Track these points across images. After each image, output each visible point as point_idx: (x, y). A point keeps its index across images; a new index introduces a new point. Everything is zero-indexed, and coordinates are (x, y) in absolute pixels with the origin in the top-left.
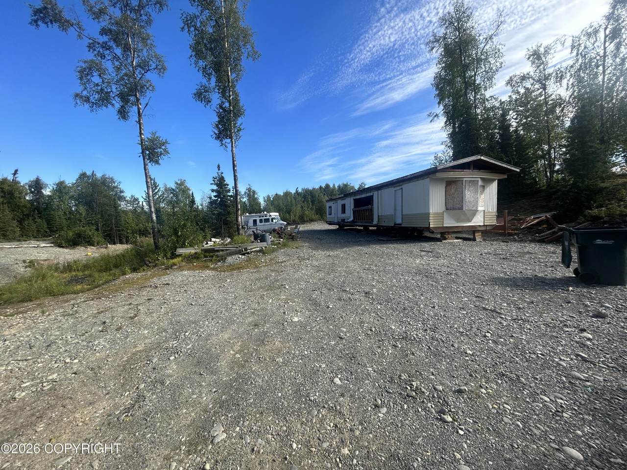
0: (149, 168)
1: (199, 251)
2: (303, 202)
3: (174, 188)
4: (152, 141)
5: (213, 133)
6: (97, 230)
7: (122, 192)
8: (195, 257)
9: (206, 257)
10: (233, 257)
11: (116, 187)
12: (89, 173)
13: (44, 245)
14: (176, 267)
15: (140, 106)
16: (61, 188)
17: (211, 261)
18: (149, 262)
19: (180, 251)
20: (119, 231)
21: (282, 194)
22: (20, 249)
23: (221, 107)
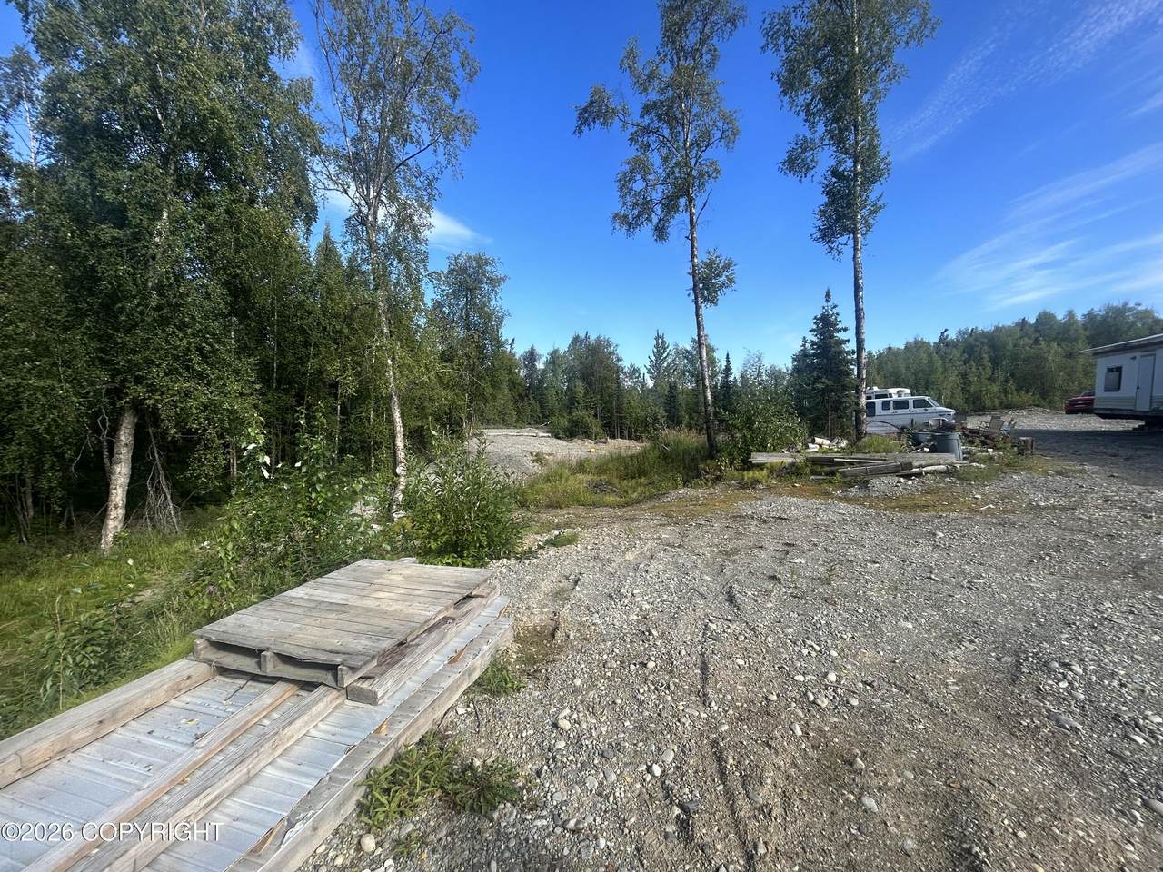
0: (703, 313)
1: (800, 460)
2: (966, 362)
3: (689, 348)
4: (709, 265)
5: (814, 230)
6: (595, 416)
7: (619, 359)
8: (793, 471)
9: (813, 472)
10: (883, 478)
11: (612, 353)
12: (582, 336)
13: (541, 434)
14: (761, 487)
15: (694, 210)
16: (554, 358)
17: (830, 482)
18: (706, 472)
19: (758, 457)
20: (621, 418)
21: (903, 347)
22: (522, 438)
23: (835, 173)
